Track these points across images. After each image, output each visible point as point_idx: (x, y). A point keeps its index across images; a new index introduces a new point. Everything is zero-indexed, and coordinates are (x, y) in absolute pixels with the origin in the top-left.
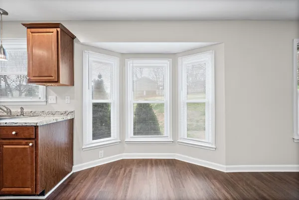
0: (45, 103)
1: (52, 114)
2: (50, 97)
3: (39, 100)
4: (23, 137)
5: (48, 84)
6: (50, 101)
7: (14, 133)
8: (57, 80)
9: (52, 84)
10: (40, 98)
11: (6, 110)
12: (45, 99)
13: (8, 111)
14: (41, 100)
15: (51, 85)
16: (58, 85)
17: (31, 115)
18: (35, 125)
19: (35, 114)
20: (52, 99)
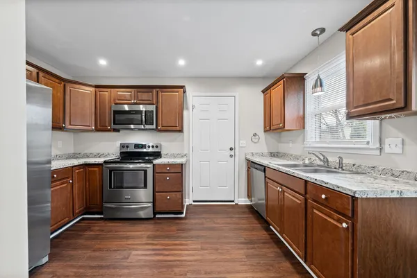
0: (378, 152)
1: (393, 175)
2: (387, 141)
3: (367, 146)
4: (335, 208)
5: (383, 116)
6: (387, 149)
7: (323, 196)
8: (402, 105)
9: (393, 115)
10: (368, 143)
11: (322, 158)
12: (378, 145)
13: (325, 160)
14: (371, 146)
15: (390, 117)
16: (406, 115)
17: (354, 170)
18: (352, 194)
19: (359, 170)
20: (393, 144)
